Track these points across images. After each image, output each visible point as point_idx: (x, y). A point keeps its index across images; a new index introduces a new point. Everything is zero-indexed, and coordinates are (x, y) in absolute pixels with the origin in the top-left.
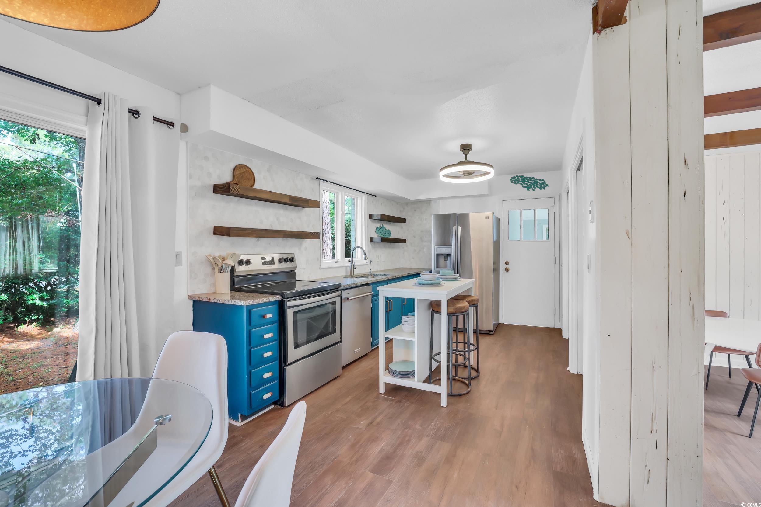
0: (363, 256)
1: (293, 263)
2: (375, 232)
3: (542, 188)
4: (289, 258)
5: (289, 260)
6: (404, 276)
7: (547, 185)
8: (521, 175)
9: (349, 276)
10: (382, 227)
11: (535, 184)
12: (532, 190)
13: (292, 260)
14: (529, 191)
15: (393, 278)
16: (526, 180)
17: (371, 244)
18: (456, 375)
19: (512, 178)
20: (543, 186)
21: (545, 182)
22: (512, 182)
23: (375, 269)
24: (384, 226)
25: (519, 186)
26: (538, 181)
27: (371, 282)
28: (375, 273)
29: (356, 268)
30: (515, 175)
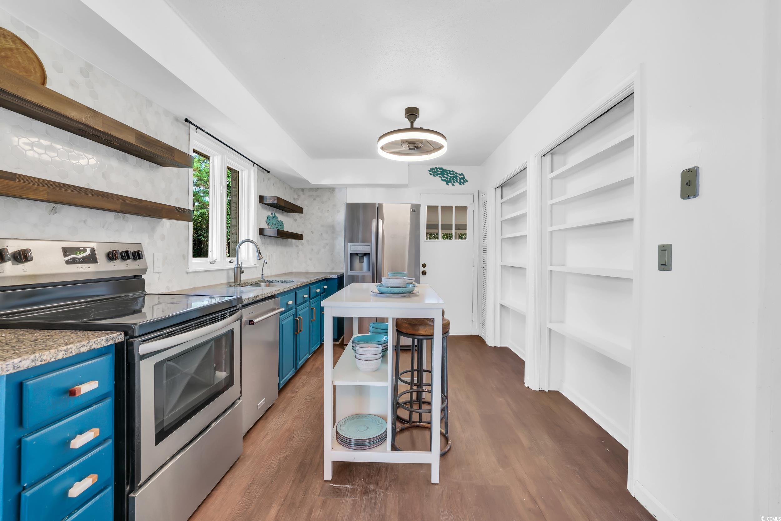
0: (256, 254)
1: (139, 261)
2: (266, 221)
3: (462, 183)
4: (132, 251)
5: (131, 256)
6: (312, 282)
7: (467, 181)
8: (440, 167)
9: (233, 284)
10: (274, 217)
11: (455, 179)
12: (451, 185)
13: (138, 255)
14: (448, 185)
15: (302, 285)
16: (446, 173)
17: (261, 238)
18: (420, 420)
19: (430, 169)
20: (462, 181)
21: (464, 178)
22: (431, 174)
23: (269, 273)
24: (277, 215)
25: (438, 179)
26: (458, 175)
27: (279, 292)
28: (271, 279)
29: (243, 272)
30: (434, 167)
